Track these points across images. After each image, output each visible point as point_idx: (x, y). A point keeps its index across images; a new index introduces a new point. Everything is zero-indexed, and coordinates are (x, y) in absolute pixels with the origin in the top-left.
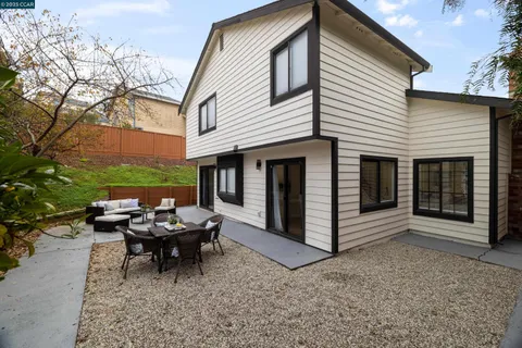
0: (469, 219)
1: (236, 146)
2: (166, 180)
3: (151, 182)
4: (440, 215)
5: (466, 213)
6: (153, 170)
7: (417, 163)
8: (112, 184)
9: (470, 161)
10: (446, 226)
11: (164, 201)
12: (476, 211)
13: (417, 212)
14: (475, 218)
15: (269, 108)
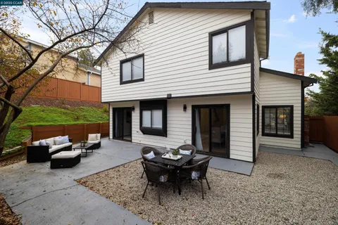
0: (291, 136)
1: (171, 95)
2: (78, 119)
3: (66, 121)
4: (276, 135)
5: (290, 134)
6: (63, 110)
7: (264, 107)
8: (33, 124)
9: (292, 107)
10: (278, 141)
11: (91, 136)
12: (294, 132)
13: (264, 134)
14: (295, 136)
15: (208, 71)
